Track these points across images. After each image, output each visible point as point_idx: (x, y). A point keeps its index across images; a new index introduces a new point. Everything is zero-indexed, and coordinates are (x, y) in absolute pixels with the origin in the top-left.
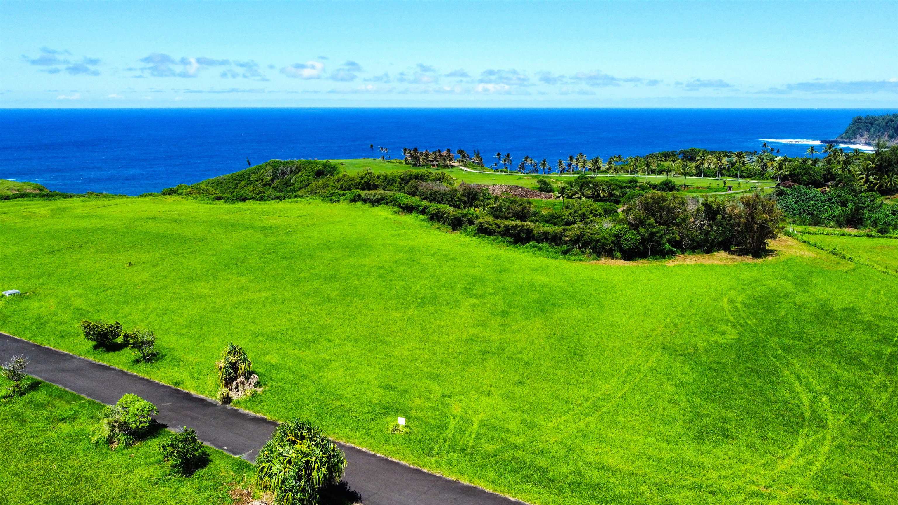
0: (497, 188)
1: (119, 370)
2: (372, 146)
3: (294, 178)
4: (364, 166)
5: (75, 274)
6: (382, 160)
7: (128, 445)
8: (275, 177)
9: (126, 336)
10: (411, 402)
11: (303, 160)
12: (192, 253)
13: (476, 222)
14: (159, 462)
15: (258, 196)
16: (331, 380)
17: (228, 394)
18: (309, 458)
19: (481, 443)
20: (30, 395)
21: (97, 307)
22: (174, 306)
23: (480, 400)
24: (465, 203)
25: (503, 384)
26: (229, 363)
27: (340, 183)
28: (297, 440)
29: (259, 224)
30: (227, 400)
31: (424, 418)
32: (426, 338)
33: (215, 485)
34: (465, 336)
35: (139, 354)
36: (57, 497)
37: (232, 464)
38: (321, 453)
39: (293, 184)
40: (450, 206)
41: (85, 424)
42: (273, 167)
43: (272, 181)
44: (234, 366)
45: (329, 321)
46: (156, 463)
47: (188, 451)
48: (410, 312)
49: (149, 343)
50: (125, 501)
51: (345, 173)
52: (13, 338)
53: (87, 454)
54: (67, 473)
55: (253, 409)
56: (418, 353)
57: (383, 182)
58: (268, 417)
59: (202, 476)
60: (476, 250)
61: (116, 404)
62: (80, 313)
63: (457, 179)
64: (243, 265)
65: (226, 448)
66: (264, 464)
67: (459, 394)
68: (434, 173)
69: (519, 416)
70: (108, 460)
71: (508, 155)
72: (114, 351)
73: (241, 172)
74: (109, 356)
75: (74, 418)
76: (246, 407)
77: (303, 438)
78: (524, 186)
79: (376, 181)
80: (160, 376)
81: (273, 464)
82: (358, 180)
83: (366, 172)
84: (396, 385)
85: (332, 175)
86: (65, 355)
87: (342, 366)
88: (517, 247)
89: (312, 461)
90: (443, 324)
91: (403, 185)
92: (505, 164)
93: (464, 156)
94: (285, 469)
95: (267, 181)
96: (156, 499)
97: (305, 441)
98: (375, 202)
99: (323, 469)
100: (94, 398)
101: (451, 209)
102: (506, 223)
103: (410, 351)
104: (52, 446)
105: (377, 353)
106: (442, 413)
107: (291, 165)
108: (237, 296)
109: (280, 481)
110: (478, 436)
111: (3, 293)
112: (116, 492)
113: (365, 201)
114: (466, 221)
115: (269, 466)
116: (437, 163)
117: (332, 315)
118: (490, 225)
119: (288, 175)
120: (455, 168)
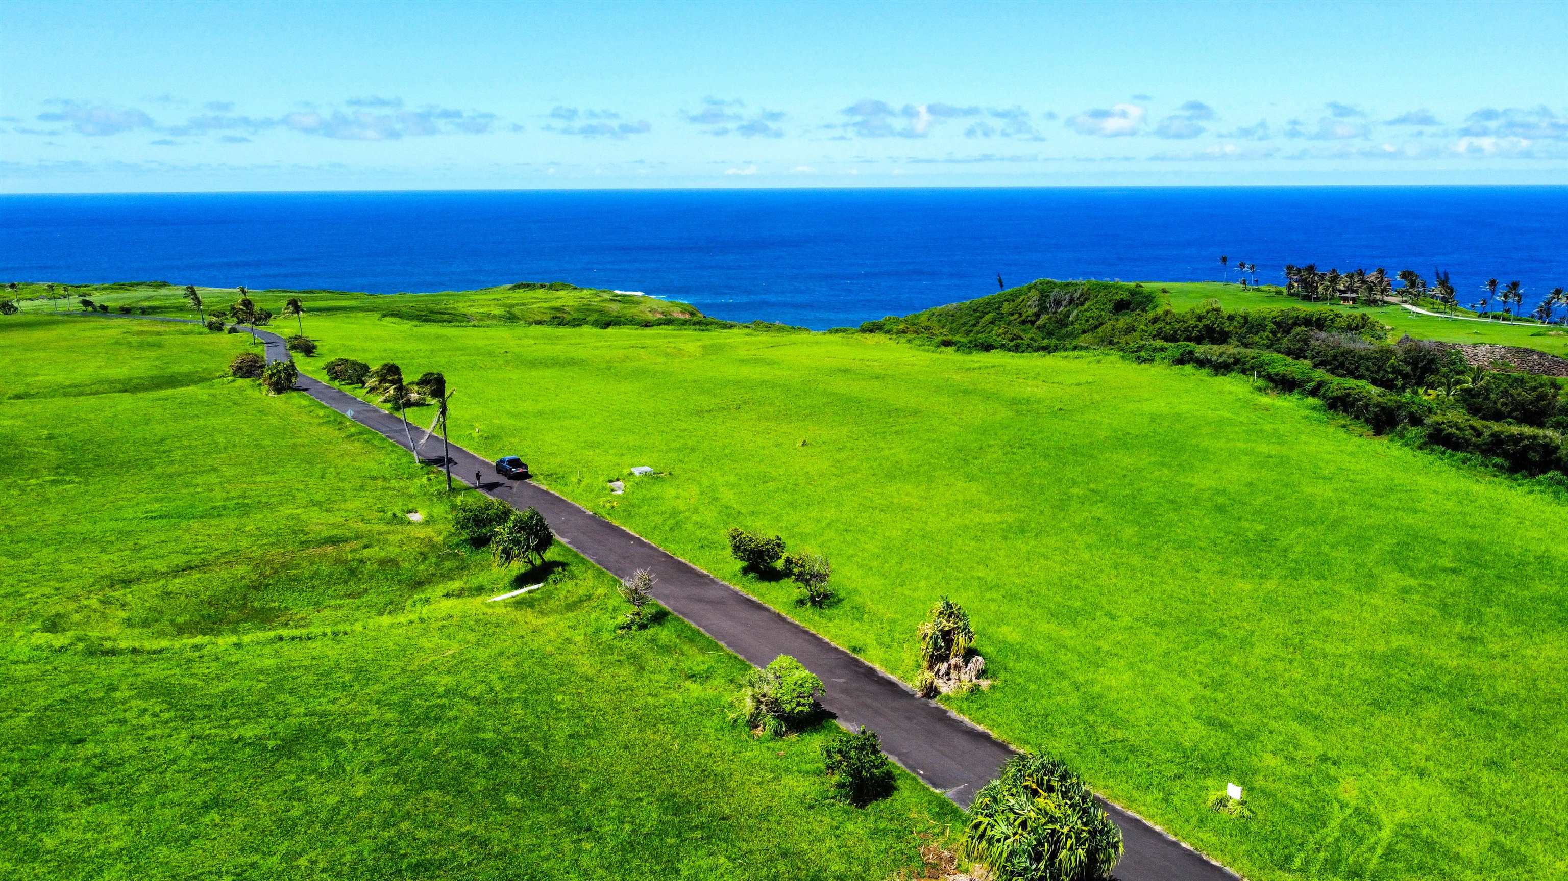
0: (1480, 351)
1: (775, 613)
2: (1224, 259)
3: (1075, 312)
4: (1207, 296)
5: (727, 451)
6: (1242, 286)
7: (778, 734)
8: (1043, 309)
9: (788, 561)
10: (1256, 760)
11: (1093, 280)
12: (897, 433)
13: (1428, 421)
14: (818, 773)
15: (1011, 344)
16: (1109, 688)
17: (932, 683)
18: (1057, 827)
19: (1395, 870)
20: (651, 631)
21: (752, 508)
22: (864, 519)
23: (1402, 783)
24: (1405, 376)
25: (1455, 760)
26: (940, 631)
27: (1157, 326)
28: (1040, 791)
29: (1009, 392)
30: (931, 691)
31: (1280, 795)
32: (1297, 640)
33: (900, 832)
34: (1381, 647)
35: (805, 592)
36: (674, 796)
37: (930, 803)
38: (1079, 821)
39: (1072, 323)
40: (1374, 382)
41: (721, 689)
42: (1040, 292)
43: (1038, 315)
44: (947, 636)
45: (1114, 580)
46: (814, 773)
47: (863, 767)
48: (1270, 585)
49: (821, 577)
50: (766, 824)
51: (1168, 308)
52: (639, 539)
53: (720, 737)
54: (692, 761)
55: (970, 715)
56: (1280, 666)
57: (1240, 328)
58: (994, 734)
59: (881, 811)
60: (1421, 480)
61: (765, 668)
62: (728, 513)
63: (1393, 329)
64: (976, 462)
65: (921, 772)
66: (980, 818)
67: (1354, 761)
68: (1345, 315)
69: (1484, 835)
70: (748, 754)
71: (1515, 285)
72: (770, 581)
73: (987, 297)
74: (764, 586)
75: (707, 677)
76: (961, 710)
77: (1050, 789)
78: (1546, 350)
79: (1227, 324)
80: (833, 631)
81: (996, 821)
82: (1192, 322)
83: (1209, 307)
84: (1231, 720)
85: (1144, 310)
86: (703, 576)
87: (1131, 666)
88: (1516, 480)
89: (1063, 833)
90: (1336, 617)
91: (1279, 335)
92: (1505, 302)
93: (1413, 284)
94: (1015, 834)
95: (1028, 317)
96: (809, 833)
97: (1053, 795)
98: (1221, 368)
99: (1080, 851)
100: (737, 651)
101: (1374, 390)
102: (1496, 427)
103: (1263, 659)
104: (675, 714)
105: (1199, 654)
106: (1317, 791)
107: (1071, 289)
108: (962, 516)
109: (1005, 855)
110: (1390, 854)
111: (632, 469)
112: (754, 807)
113: (1201, 363)
114: (1405, 417)
115: (988, 824)
116: (1354, 295)
117: (1122, 571)
118: (1458, 429)
119: (1066, 307)
120: (1392, 307)
